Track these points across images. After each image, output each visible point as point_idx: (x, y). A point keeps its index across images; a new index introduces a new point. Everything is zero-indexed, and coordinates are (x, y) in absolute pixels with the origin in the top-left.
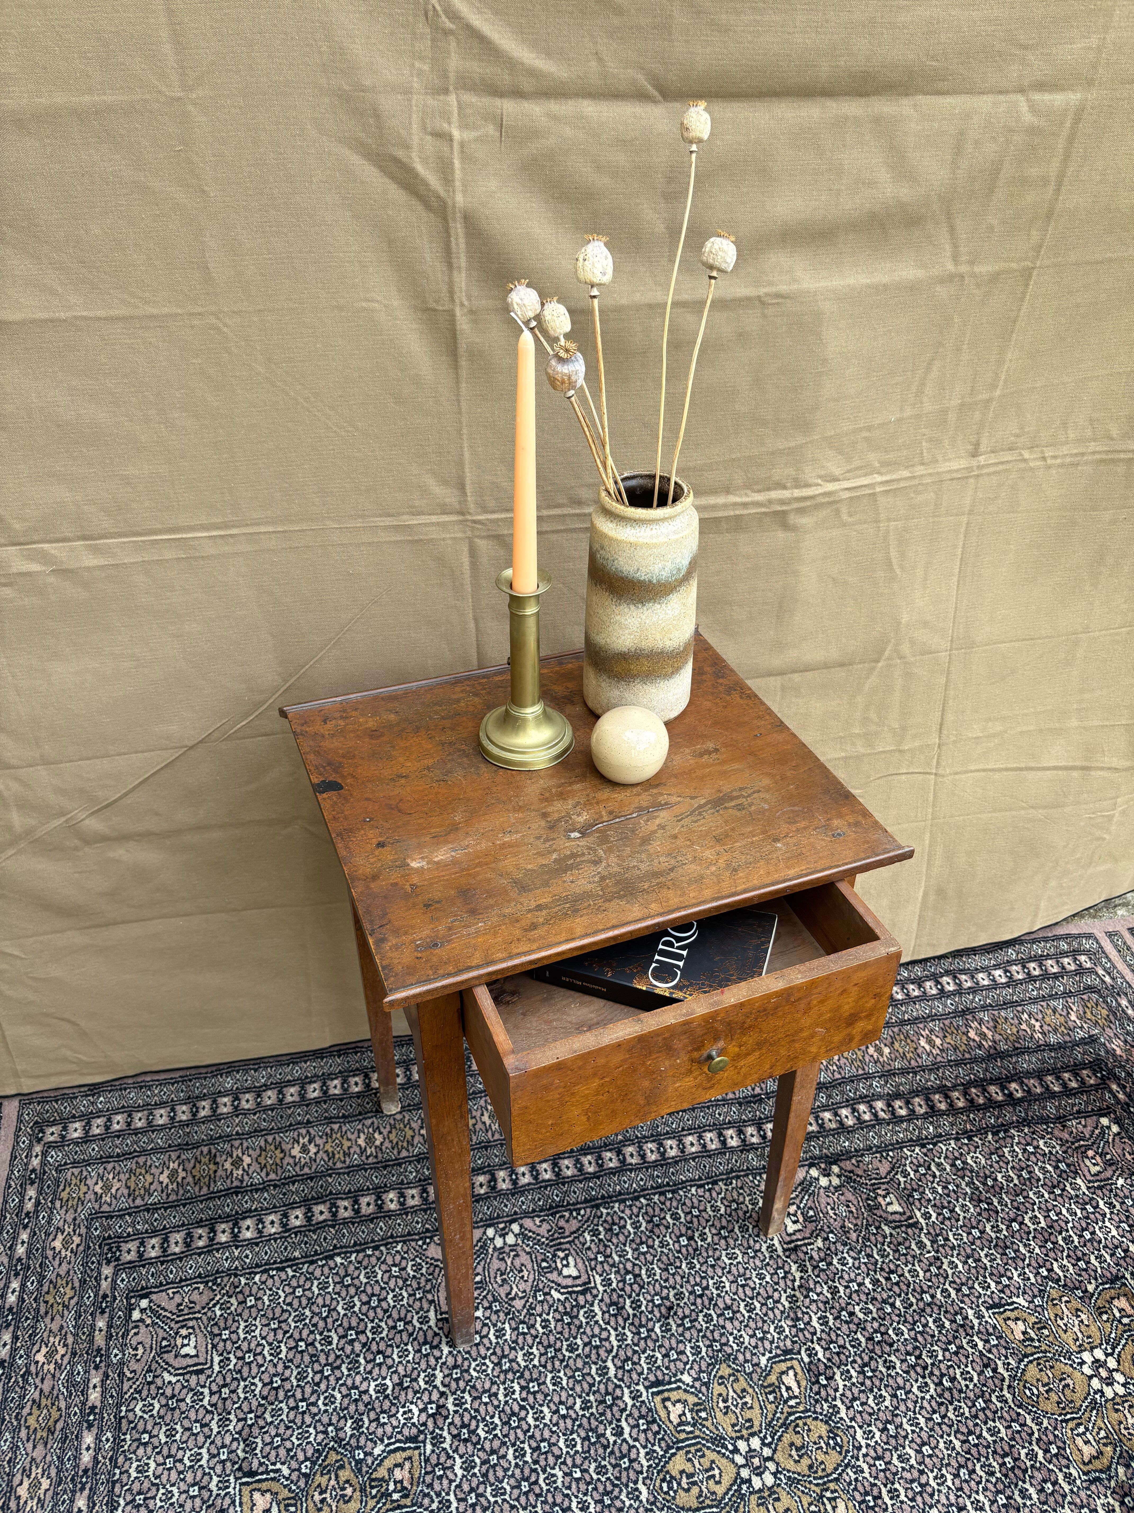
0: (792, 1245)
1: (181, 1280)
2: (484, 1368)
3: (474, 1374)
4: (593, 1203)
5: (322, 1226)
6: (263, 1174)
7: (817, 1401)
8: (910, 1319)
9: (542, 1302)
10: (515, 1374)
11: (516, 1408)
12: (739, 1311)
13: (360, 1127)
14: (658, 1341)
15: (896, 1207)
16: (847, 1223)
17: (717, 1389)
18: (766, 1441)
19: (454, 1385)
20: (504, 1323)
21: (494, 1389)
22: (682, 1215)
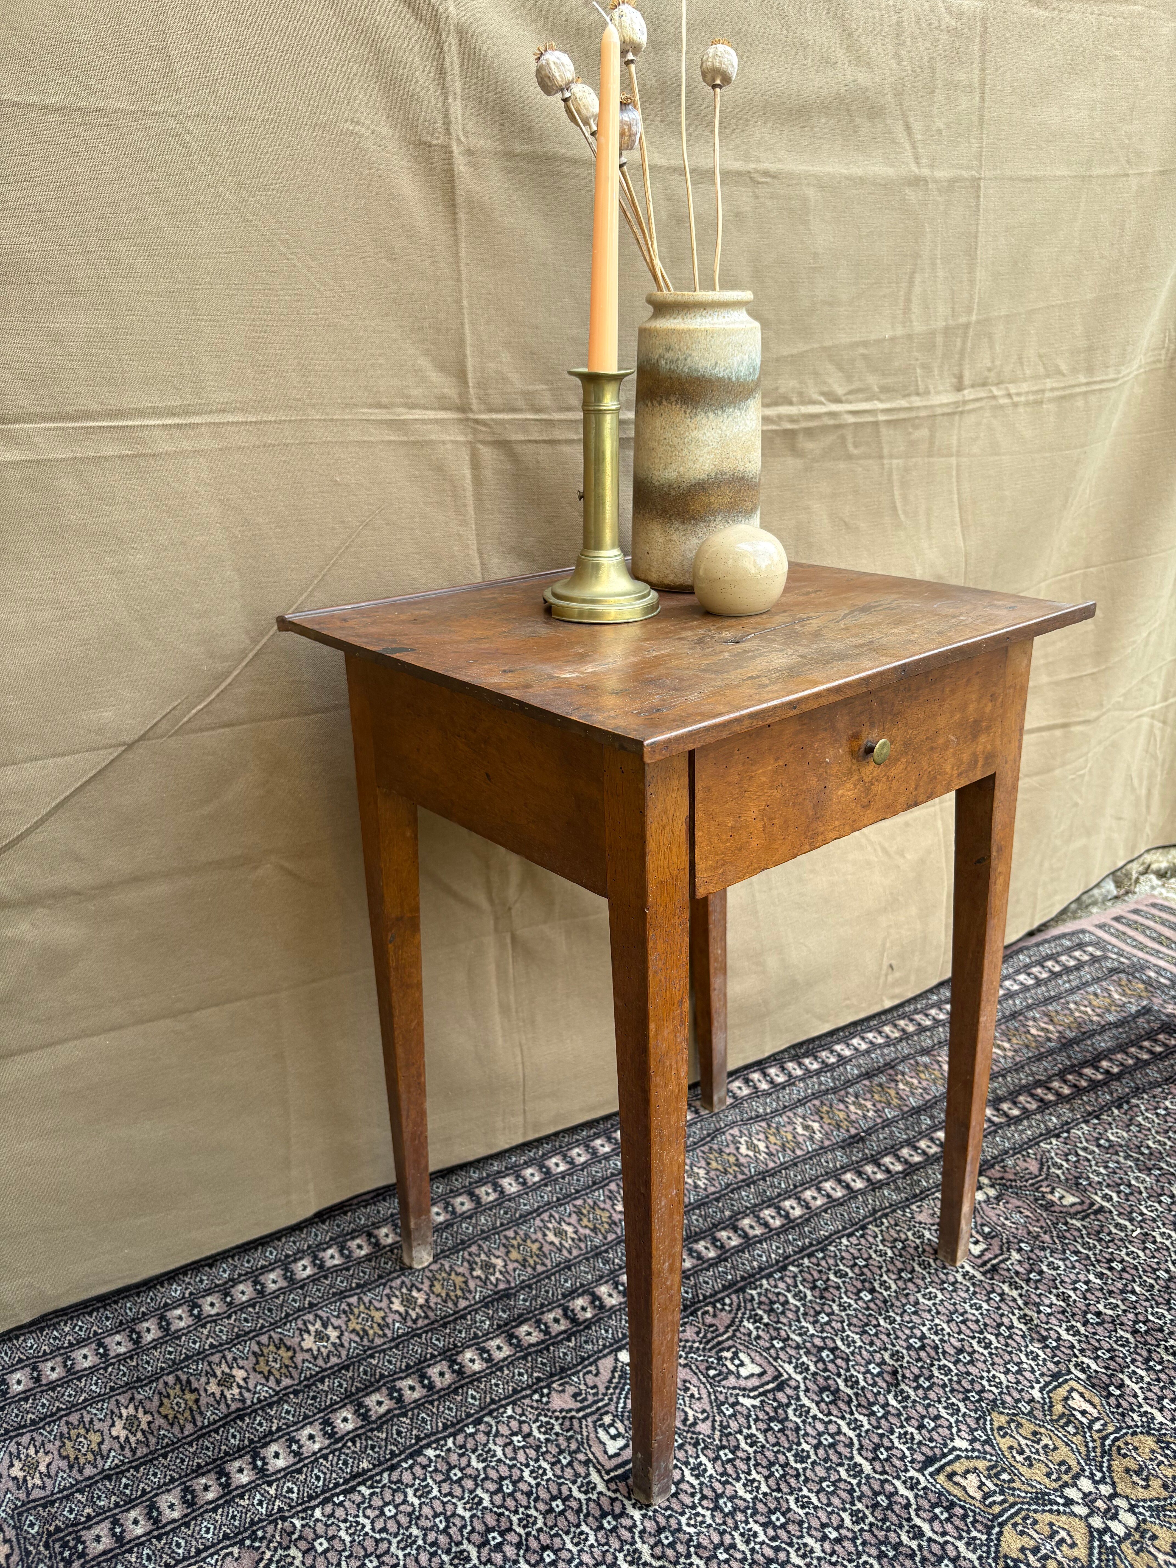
0: (989, 1266)
1: (199, 1552)
2: (699, 1519)
3: (692, 1530)
4: (737, 1287)
5: (386, 1419)
6: (272, 1383)
7: (1123, 1415)
8: (1160, 1300)
9: (734, 1415)
10: (744, 1511)
11: (769, 1553)
12: (974, 1351)
13: (387, 1291)
14: (900, 1414)
15: (1070, 1199)
16: (1031, 1228)
17: (1004, 1443)
18: (1097, 1478)
19: (670, 1553)
20: (698, 1457)
21: (727, 1539)
22: (848, 1270)
